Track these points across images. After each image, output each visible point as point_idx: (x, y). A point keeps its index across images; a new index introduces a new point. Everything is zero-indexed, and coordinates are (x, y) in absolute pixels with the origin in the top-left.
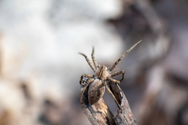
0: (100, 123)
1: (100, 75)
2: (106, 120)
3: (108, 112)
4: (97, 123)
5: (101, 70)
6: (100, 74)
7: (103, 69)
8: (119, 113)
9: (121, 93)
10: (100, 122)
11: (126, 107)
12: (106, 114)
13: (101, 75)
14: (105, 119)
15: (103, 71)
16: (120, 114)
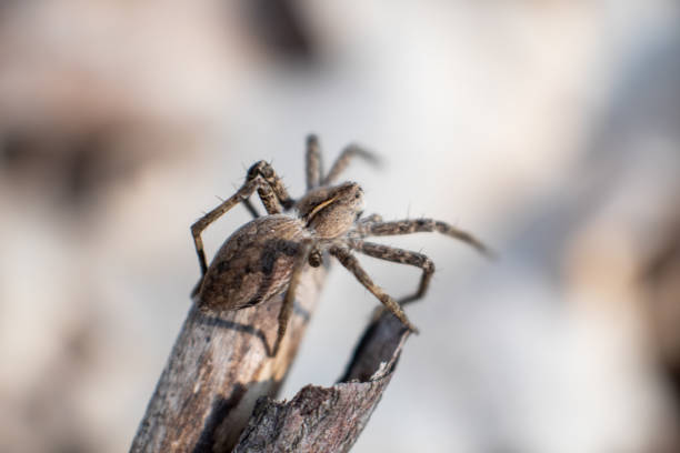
0: (203, 371)
1: (314, 211)
2: (228, 395)
3: (265, 383)
4: (194, 363)
5: (334, 195)
6: (320, 207)
7: (346, 195)
8: (297, 406)
9: (383, 365)
10: (209, 370)
11: (342, 425)
12: (254, 382)
13: (319, 213)
14: (229, 384)
15: (338, 203)
16: (296, 412)
